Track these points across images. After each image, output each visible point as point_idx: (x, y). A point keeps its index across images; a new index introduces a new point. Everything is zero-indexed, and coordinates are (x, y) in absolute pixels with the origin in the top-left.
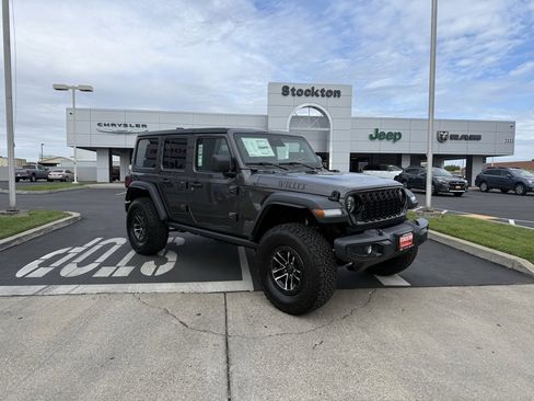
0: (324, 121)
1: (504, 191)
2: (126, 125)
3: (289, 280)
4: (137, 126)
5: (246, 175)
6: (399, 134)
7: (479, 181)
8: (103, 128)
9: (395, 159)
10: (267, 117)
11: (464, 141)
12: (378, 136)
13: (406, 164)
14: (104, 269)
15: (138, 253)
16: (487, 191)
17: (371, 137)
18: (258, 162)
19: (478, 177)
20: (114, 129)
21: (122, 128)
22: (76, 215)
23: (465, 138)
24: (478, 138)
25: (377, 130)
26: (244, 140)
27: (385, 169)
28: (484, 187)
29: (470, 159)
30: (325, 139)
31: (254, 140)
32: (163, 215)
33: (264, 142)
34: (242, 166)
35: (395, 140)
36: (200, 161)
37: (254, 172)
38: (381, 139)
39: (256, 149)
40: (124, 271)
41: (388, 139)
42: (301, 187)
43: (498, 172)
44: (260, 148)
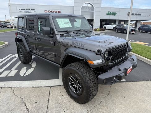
0: (92, 8)
1: (147, 32)
2: (28, 10)
3: (76, 88)
4: (32, 10)
5: (58, 37)
6: (116, 13)
7: (139, 29)
8: (21, 11)
9: (114, 21)
10: (74, 7)
11: (136, 16)
12: (109, 14)
13: (117, 23)
14: (6, 71)
15: (22, 62)
16: (141, 32)
17: (107, 14)
18: (64, 30)
19: (139, 28)
20: (24, 11)
21: (27, 11)
22: (6, 43)
23: (136, 14)
24: (140, 15)
25: (109, 12)
26: (57, 19)
27: (111, 25)
28: (141, 31)
29: (137, 21)
30: (92, 14)
31: (62, 19)
32: (28, 50)
33: (67, 20)
34: (56, 33)
35: (114, 15)
36: (39, 29)
37: (62, 35)
38: (110, 15)
39: (63, 24)
40: (13, 73)
41: (112, 15)
42: (83, 45)
43: (146, 26)
44: (65, 23)
